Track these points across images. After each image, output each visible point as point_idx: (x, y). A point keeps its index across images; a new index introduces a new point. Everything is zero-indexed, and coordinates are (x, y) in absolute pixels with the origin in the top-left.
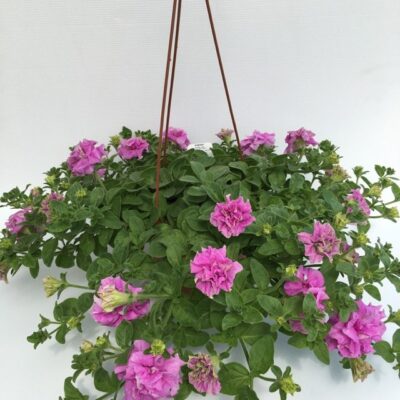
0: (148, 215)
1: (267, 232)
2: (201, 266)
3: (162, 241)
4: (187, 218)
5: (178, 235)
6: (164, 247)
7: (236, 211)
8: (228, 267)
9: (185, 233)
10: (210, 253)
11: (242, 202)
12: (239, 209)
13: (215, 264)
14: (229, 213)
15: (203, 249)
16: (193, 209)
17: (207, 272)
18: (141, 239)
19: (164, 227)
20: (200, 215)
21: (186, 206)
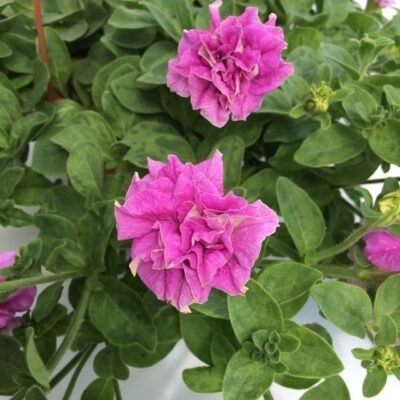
0: (26, 81)
1: (323, 105)
2: (149, 217)
3: (58, 139)
4: (113, 83)
5: (94, 125)
6: (63, 153)
7: (239, 49)
8: (235, 221)
9: (109, 119)
10: (174, 179)
11: (257, 21)
12: (247, 43)
13: (193, 214)
14: (220, 56)
15: (154, 165)
16: (125, 61)
17: (167, 239)
18: (15, 136)
19: (66, 107)
20: (141, 73)
21: (110, 57)
